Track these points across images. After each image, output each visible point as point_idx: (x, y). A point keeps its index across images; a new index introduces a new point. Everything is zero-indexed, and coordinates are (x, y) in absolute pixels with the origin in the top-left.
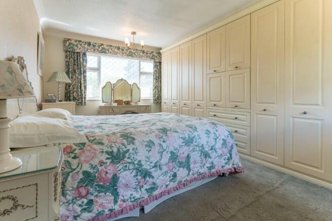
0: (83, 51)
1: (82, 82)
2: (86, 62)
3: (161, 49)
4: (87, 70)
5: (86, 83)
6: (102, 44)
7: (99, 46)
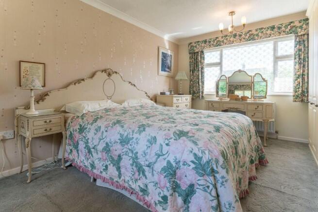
0: (201, 50)
1: (200, 78)
2: (204, 59)
3: (305, 12)
4: (204, 67)
5: (204, 78)
6: (217, 38)
7: (214, 41)
